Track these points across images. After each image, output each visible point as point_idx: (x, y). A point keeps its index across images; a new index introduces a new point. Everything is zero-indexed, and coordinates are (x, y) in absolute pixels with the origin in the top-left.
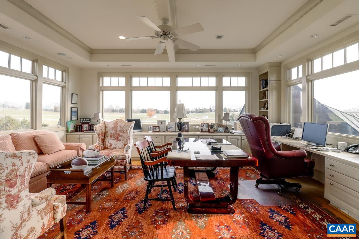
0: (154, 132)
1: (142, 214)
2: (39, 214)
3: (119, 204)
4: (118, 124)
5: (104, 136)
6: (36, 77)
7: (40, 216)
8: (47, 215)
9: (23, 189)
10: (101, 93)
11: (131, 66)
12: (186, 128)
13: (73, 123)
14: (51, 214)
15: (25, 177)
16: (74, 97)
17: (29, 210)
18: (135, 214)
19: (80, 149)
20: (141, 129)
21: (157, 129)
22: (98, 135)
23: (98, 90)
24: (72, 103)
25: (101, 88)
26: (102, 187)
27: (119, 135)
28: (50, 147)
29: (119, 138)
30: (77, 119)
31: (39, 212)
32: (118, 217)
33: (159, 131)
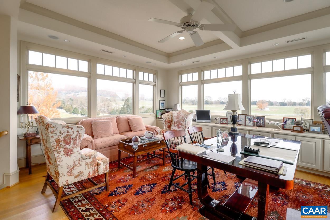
0: (221, 124)
1: (163, 194)
2: (87, 165)
3: (156, 179)
4: (180, 114)
5: (170, 123)
6: (135, 81)
7: (87, 166)
8: (92, 167)
9: (75, 147)
10: (180, 88)
11: (200, 61)
12: (261, 123)
13: (160, 111)
14: (95, 167)
15: (76, 140)
16: (162, 92)
17: (79, 160)
18: (158, 192)
19: (155, 131)
20: (210, 120)
21: (224, 121)
22: (165, 122)
23: (178, 86)
24: (160, 97)
25: (180, 84)
26: (158, 163)
27: (180, 123)
28: (135, 127)
29: (180, 126)
30: (164, 109)
31: (87, 164)
32: (147, 188)
33: (227, 124)
